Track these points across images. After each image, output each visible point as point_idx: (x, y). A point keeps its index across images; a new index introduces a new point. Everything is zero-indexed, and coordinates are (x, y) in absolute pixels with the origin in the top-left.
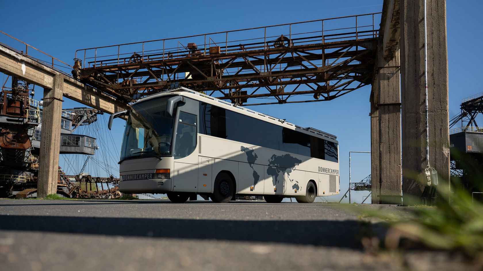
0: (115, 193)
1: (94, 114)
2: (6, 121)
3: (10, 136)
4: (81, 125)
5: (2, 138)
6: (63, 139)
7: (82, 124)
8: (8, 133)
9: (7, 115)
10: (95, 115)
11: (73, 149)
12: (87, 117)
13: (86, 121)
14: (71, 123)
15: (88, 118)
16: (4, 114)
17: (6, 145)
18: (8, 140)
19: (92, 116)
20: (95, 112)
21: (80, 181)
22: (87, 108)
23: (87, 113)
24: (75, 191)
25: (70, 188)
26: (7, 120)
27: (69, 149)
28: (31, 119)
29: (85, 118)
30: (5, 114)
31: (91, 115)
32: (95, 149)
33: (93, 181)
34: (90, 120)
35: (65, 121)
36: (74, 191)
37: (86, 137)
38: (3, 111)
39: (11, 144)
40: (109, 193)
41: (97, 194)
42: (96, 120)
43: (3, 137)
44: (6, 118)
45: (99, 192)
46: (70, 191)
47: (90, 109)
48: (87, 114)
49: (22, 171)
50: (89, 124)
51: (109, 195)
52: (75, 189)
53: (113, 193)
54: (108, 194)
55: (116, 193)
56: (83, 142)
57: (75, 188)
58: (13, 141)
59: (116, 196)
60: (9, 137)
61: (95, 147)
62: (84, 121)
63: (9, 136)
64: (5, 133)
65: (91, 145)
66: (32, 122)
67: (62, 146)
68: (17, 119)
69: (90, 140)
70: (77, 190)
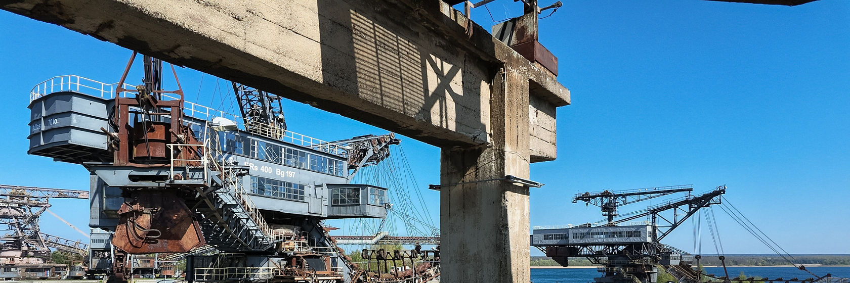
0: (424, 273)
1: (384, 144)
2: (128, 183)
3: (145, 220)
4: (364, 166)
5: (125, 227)
6: (333, 194)
7: (366, 163)
8: (139, 213)
9: (130, 164)
10: (386, 146)
11: (349, 211)
12: (373, 151)
13: (372, 158)
14: (345, 164)
15: (374, 153)
16: (121, 161)
17: (135, 247)
18: (140, 232)
19: (381, 149)
20: (385, 142)
21: (370, 258)
22: (373, 136)
23: (372, 145)
24: (361, 279)
25: (353, 274)
26: (131, 178)
27: (343, 211)
28: (190, 170)
29: (370, 153)
30: (124, 163)
31: (379, 148)
32: (385, 207)
33: (389, 257)
34: (379, 155)
35: (336, 161)
36: (359, 279)
37: (369, 188)
38: (118, 155)
39: (147, 243)
40: (415, 274)
41: (396, 278)
42: (387, 155)
43: (127, 225)
44: (128, 172)
45: (400, 275)
46: (353, 279)
47: (377, 137)
48: (373, 147)
49: (267, 257)
50: (378, 162)
51: (415, 279)
52: (361, 275)
53: (421, 273)
54: (413, 277)
55: (426, 274)
56: (365, 197)
57: (361, 273)
58: (150, 233)
59: (426, 278)
60: (141, 224)
61: (386, 204)
62: (369, 159)
63: (142, 221)
64: (131, 214)
65: (378, 201)
66: (192, 178)
67: (332, 206)
68: (154, 173)
69: (376, 192)
70: (364, 277)
